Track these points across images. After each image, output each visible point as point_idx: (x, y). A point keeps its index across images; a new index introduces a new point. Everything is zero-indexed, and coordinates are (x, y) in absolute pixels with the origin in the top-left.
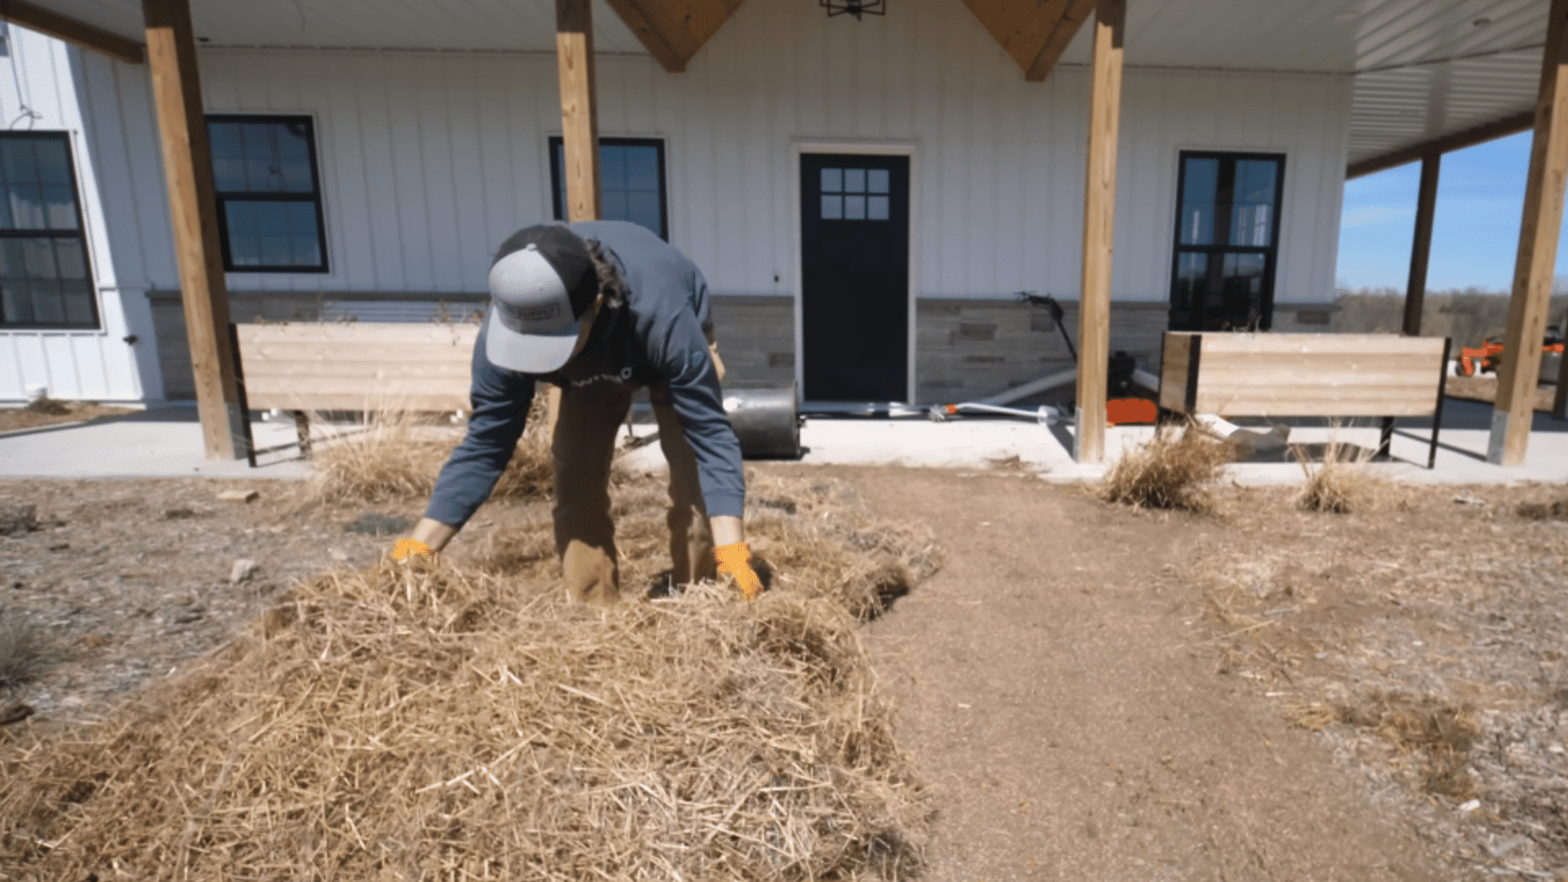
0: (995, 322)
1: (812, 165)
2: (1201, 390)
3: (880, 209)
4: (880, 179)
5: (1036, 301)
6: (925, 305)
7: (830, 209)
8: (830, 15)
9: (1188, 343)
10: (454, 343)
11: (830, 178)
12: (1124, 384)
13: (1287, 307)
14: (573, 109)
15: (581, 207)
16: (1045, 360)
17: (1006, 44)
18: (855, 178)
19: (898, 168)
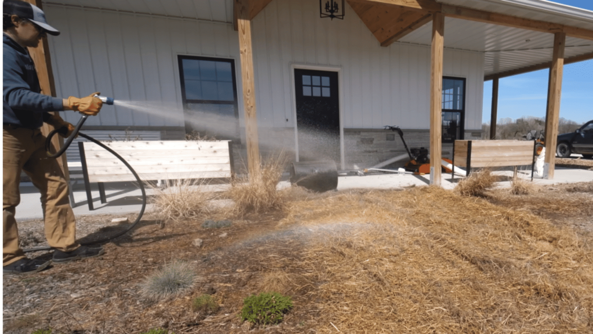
0: (373, 137)
1: (299, 74)
2: (472, 159)
3: (327, 93)
4: (326, 81)
5: (393, 129)
6: (348, 131)
7: (307, 92)
8: (321, 17)
9: (467, 143)
10: (199, 149)
11: (306, 79)
12: (425, 159)
13: (469, 131)
14: (245, 51)
15: (249, 91)
16: (392, 151)
17: (374, 32)
18: (316, 79)
19: (334, 77)
